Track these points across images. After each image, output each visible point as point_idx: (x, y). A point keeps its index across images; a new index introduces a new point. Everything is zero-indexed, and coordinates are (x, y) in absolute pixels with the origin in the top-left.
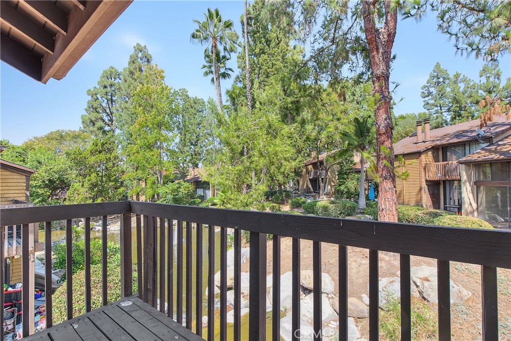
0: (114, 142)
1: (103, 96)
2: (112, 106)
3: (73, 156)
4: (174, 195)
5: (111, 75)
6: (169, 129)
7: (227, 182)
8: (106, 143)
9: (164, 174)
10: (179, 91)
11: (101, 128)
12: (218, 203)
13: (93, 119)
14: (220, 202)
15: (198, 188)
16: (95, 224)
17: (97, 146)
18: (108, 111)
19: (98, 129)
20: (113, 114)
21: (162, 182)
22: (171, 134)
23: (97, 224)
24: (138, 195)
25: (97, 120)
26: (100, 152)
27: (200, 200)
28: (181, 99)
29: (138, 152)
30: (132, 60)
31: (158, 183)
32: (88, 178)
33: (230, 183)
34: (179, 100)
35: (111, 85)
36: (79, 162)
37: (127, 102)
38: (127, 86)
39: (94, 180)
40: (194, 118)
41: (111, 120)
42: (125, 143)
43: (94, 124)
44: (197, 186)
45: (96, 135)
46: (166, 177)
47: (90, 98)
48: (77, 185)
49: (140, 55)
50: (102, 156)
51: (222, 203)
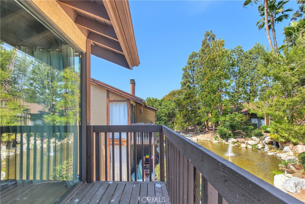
0: (194, 93)
1: (189, 69)
2: (194, 73)
3: (176, 102)
4: (230, 122)
5: (193, 56)
6: (227, 78)
7: (277, 113)
8: (191, 93)
9: (223, 108)
10: (235, 50)
11: (188, 86)
12: (272, 131)
13: (185, 82)
14: (273, 130)
15: (253, 118)
16: (186, 135)
17: (186, 96)
18: (192, 77)
19: (187, 87)
20: (194, 77)
21: (222, 113)
22: (228, 81)
23: (187, 135)
24: (207, 121)
25: (187, 82)
26: (188, 98)
27: (253, 127)
28: (236, 55)
29: (206, 96)
30: (203, 43)
31: (219, 114)
32: (182, 112)
33: (281, 114)
34: (235, 56)
35: (193, 62)
36: (179, 104)
37: (201, 69)
38: (200, 59)
39: (185, 113)
40: (250, 65)
41: (193, 81)
42: (199, 92)
43: (185, 85)
44: (252, 117)
45: (187, 90)
46: (225, 110)
47: (183, 72)
48: (178, 116)
49: (208, 37)
50: (189, 101)
51: (276, 131)
